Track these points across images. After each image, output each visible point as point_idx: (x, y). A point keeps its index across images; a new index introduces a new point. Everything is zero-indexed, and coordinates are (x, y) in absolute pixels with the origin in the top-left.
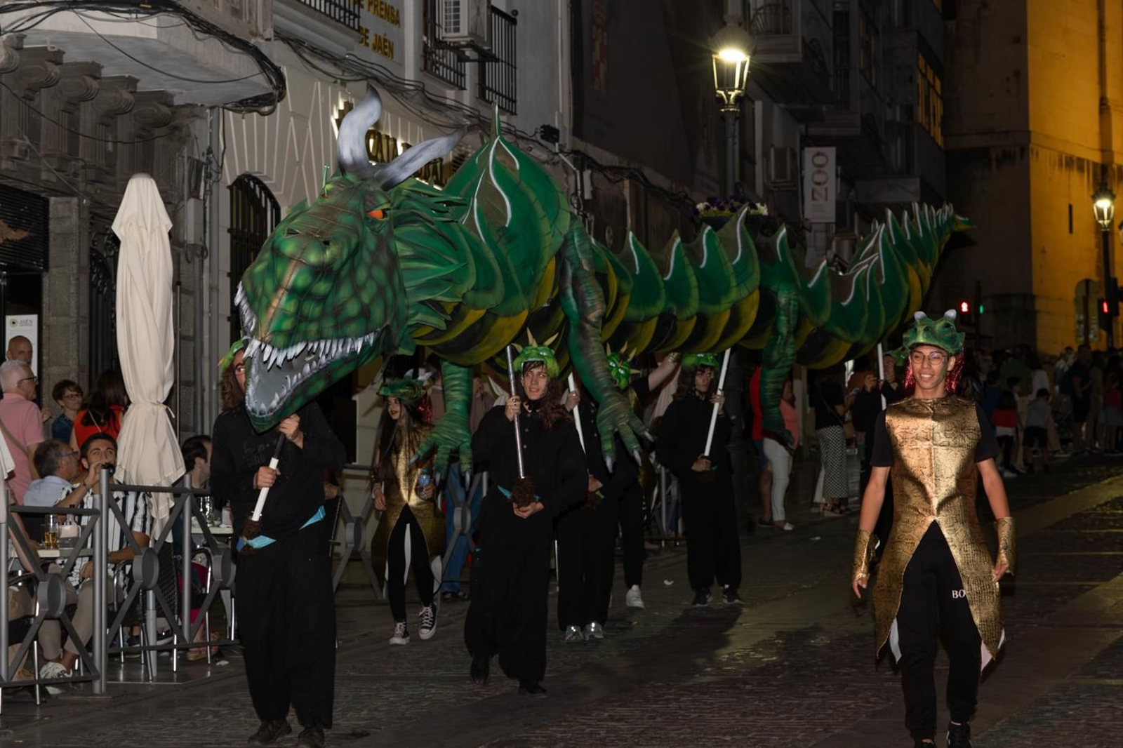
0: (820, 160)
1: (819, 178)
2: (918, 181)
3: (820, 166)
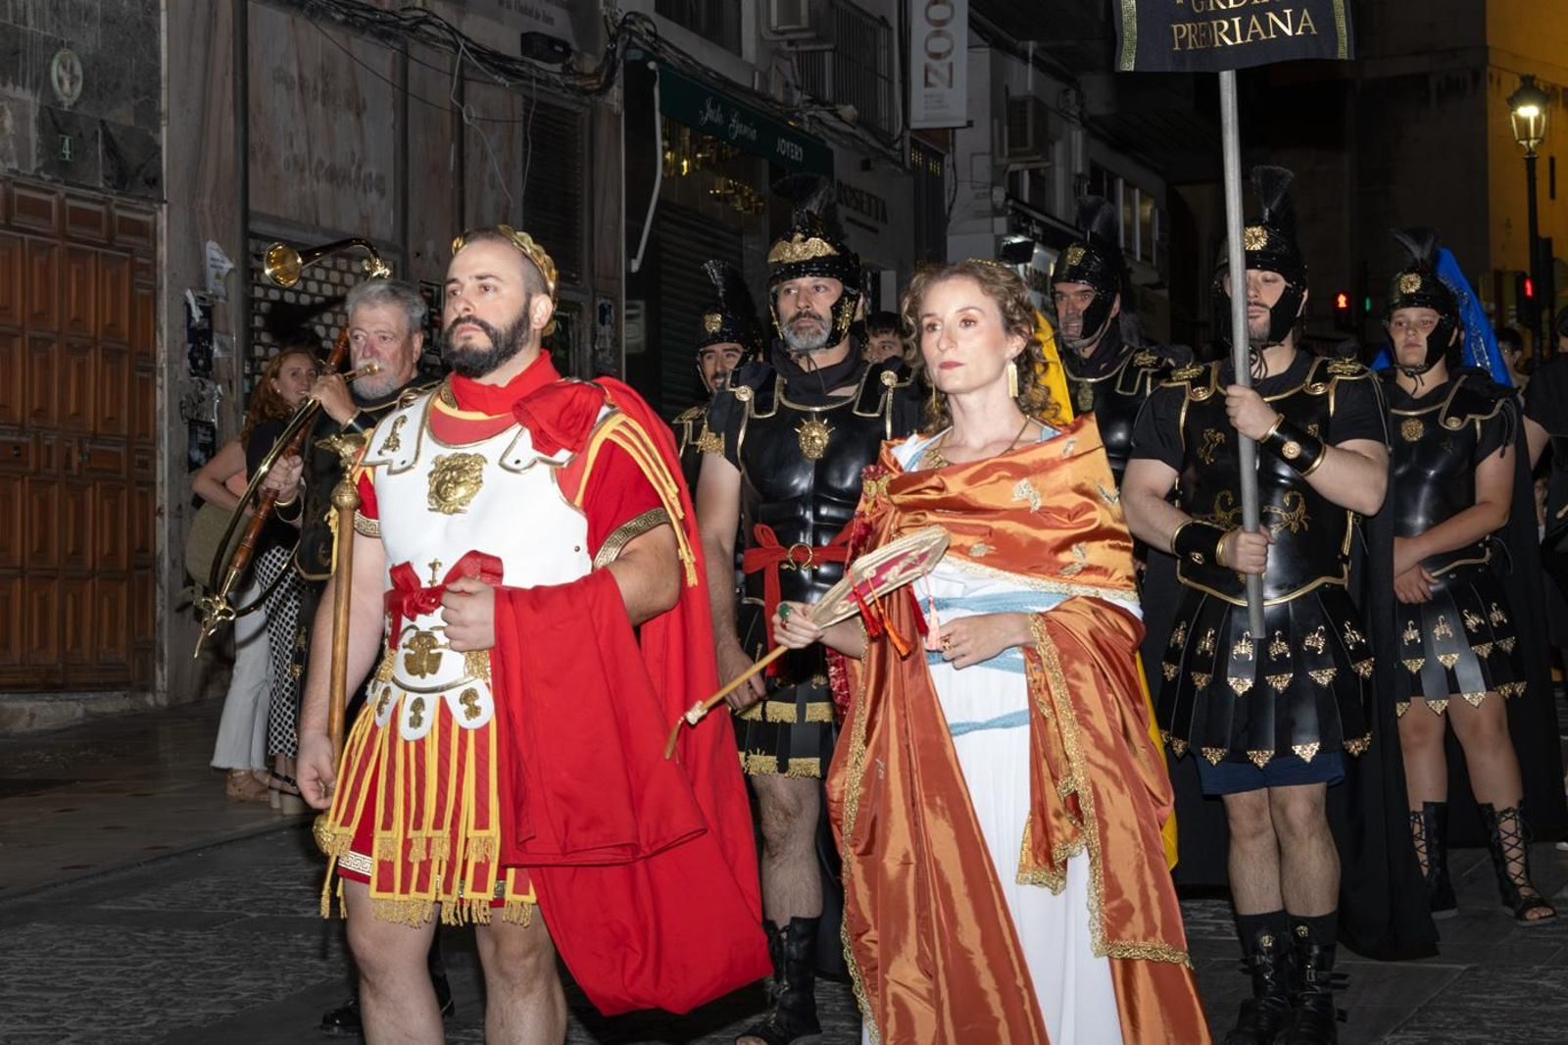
0: (939, 12)
1: (938, 45)
3: (942, 23)
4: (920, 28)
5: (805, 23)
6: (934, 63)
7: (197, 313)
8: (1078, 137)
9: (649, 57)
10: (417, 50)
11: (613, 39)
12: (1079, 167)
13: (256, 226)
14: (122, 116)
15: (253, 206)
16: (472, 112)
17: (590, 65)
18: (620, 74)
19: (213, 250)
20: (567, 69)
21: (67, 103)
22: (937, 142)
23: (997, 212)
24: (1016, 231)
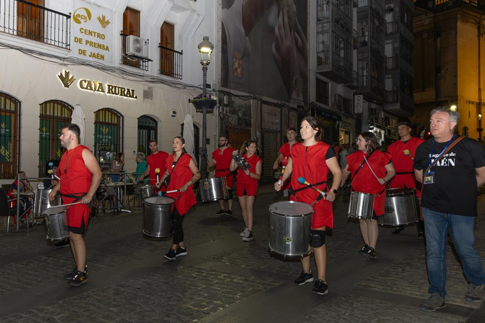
0: (359, 98)
1: (359, 102)
3: (359, 100)
4: (356, 100)
5: (337, 101)
6: (358, 105)
7: (256, 139)
8: (383, 113)
9: (314, 107)
10: (283, 108)
11: (310, 105)
12: (383, 116)
13: (263, 129)
14: (247, 118)
15: (262, 127)
16: (290, 115)
17: (306, 108)
18: (310, 109)
19: (257, 132)
20: (303, 109)
21: (240, 117)
22: (360, 115)
23: (369, 123)
24: (372, 126)
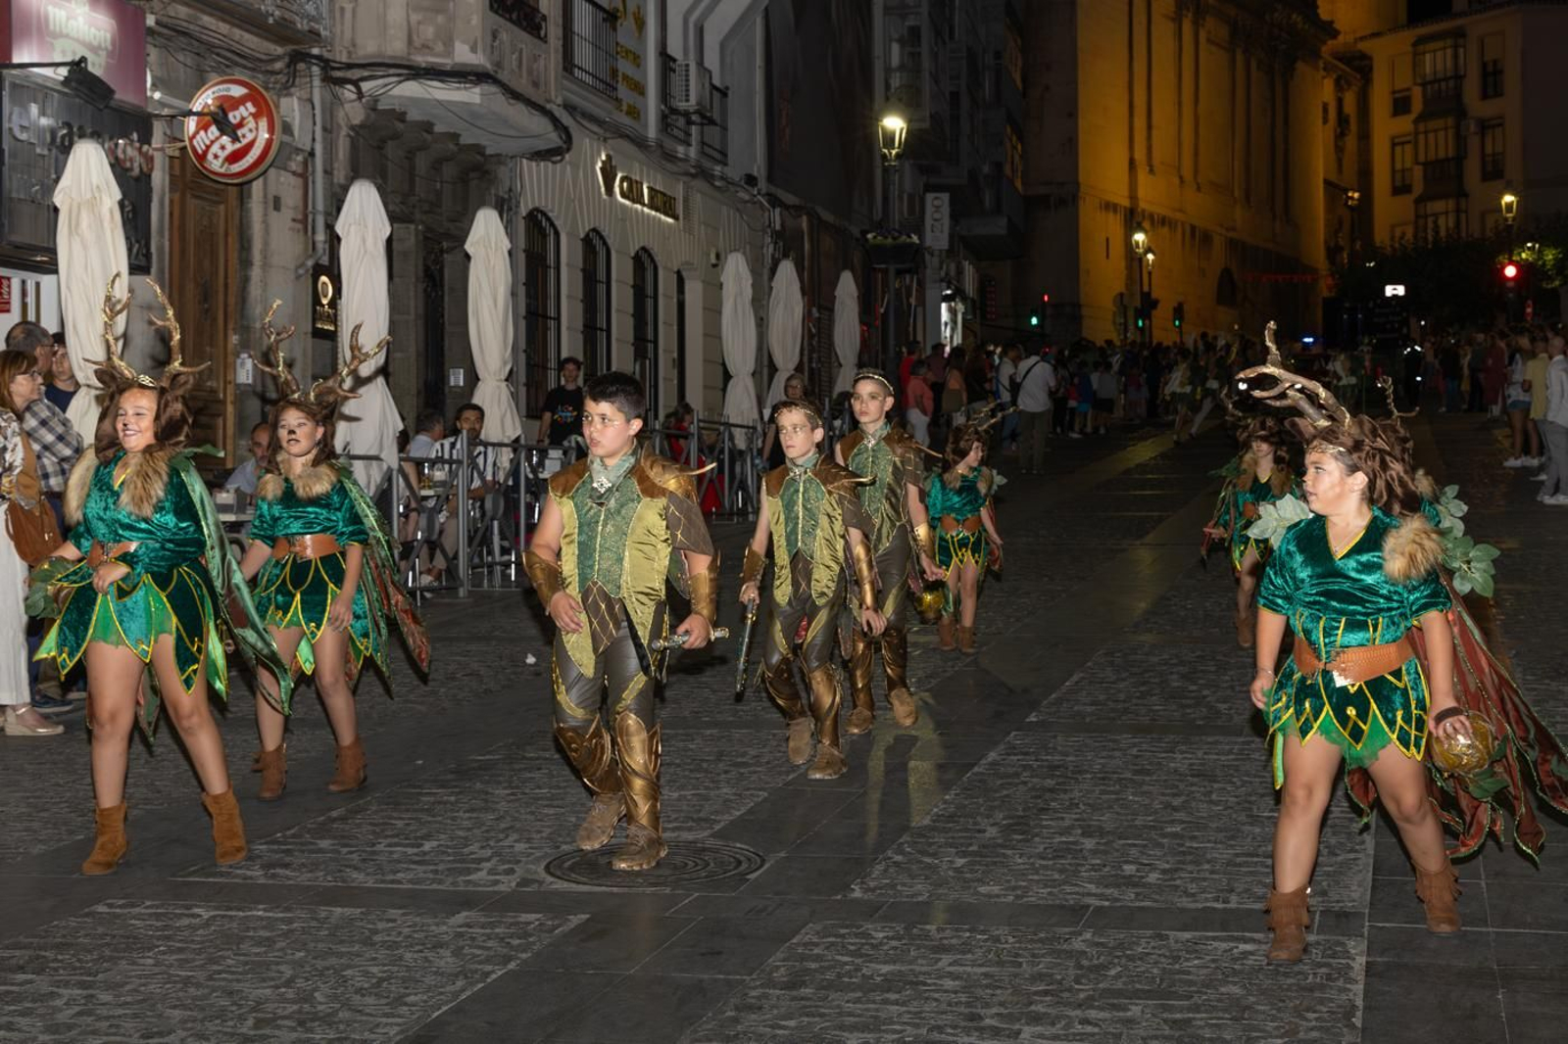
0: (936, 203)
1: (937, 216)
2: (1005, 220)
3: (937, 207)
4: (929, 210)
6: (936, 223)
24: (948, 288)
